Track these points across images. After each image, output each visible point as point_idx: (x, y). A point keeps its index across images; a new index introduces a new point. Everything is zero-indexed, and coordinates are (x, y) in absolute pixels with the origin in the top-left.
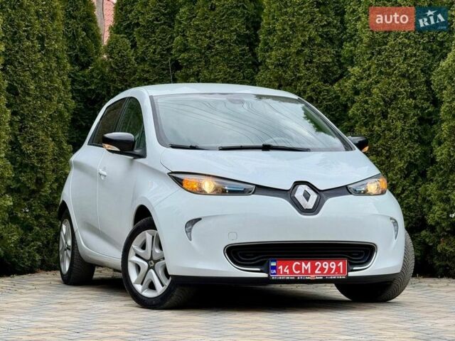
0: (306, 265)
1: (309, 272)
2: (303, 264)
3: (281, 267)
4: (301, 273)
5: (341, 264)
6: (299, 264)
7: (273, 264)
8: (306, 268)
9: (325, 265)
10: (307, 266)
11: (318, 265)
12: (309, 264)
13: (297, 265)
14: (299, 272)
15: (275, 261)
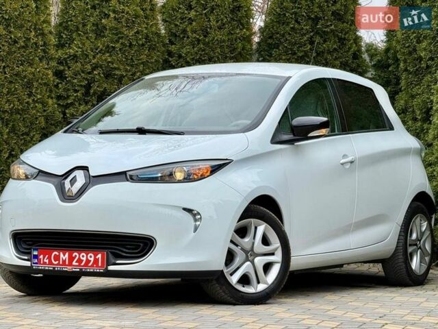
0: (64, 255)
1: (67, 263)
2: (62, 255)
3: (41, 257)
4: (59, 264)
5: (99, 256)
6: (57, 253)
7: (35, 253)
8: (64, 258)
9: (83, 256)
10: (64, 257)
11: (76, 256)
12: (67, 255)
13: (55, 254)
14: (57, 262)
15: (37, 250)
